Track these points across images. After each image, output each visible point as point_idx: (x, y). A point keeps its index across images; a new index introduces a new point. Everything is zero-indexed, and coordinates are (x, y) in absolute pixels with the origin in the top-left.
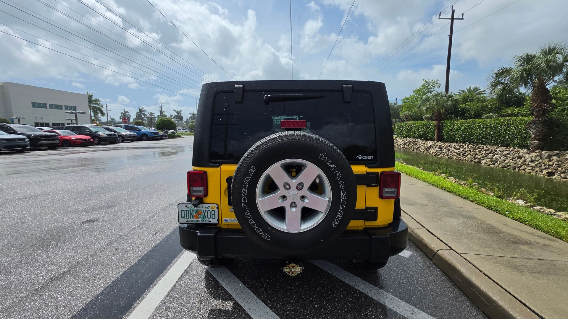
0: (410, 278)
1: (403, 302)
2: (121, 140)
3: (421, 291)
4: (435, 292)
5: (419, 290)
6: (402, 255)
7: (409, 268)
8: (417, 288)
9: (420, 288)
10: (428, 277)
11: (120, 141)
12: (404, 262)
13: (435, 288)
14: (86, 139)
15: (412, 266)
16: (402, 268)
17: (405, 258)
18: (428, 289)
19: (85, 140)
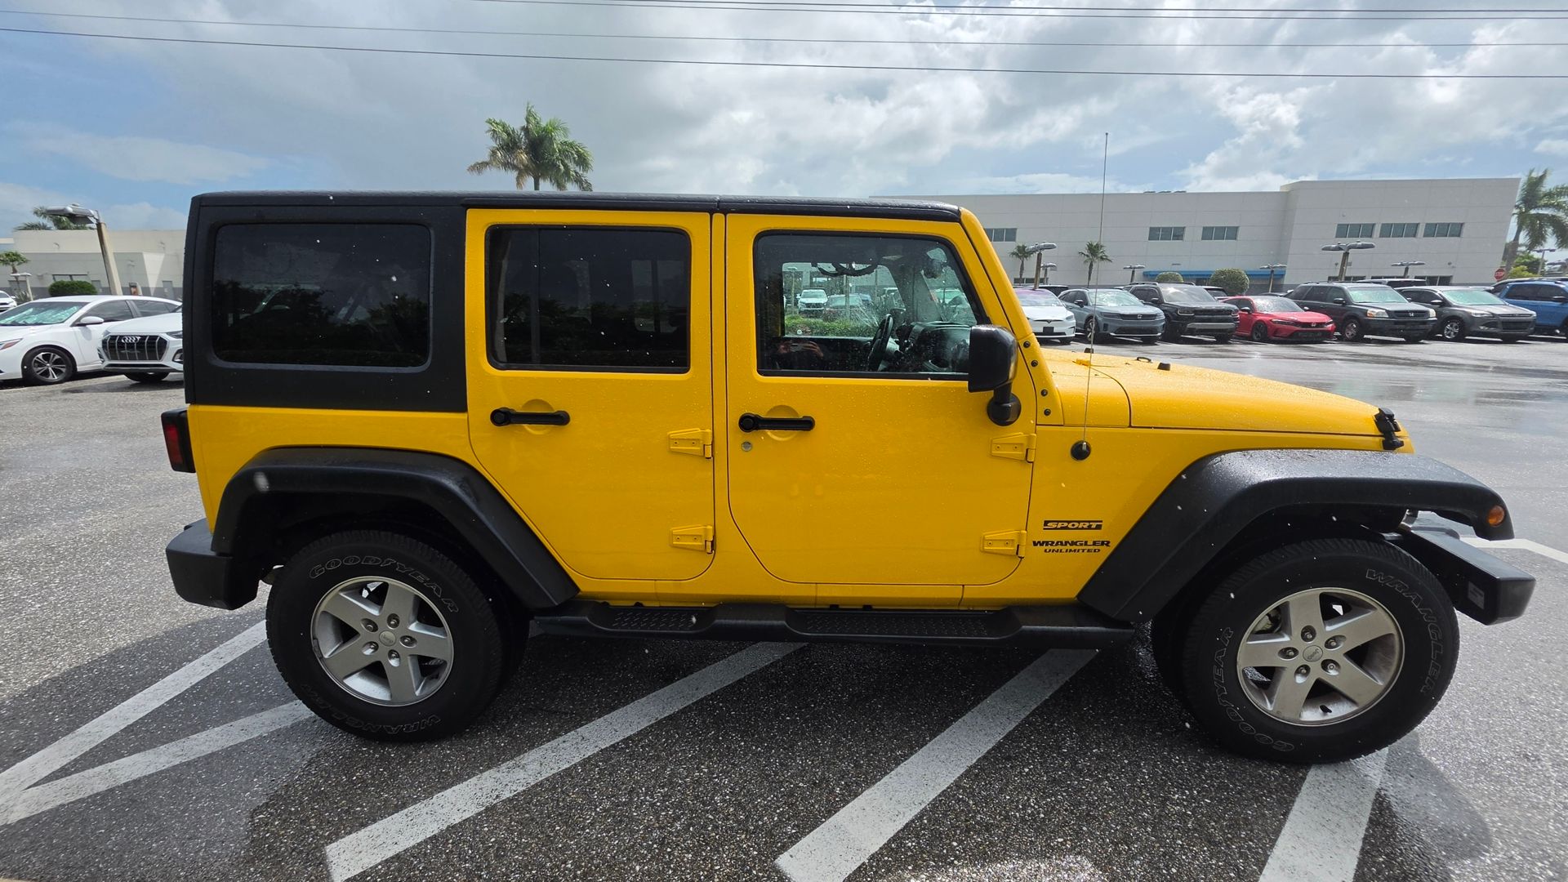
0: (251, 801)
1: (220, 748)
2: (1455, 333)
3: (196, 799)
4: (150, 835)
5: (203, 797)
6: (354, 835)
7: (285, 821)
8: (213, 798)
9: (205, 803)
10: (201, 854)
11: (1449, 335)
12: (320, 827)
13: (156, 842)
14: (1311, 323)
15: (283, 835)
16: (301, 803)
17: (330, 840)
18: (179, 822)
19: (1307, 327)
